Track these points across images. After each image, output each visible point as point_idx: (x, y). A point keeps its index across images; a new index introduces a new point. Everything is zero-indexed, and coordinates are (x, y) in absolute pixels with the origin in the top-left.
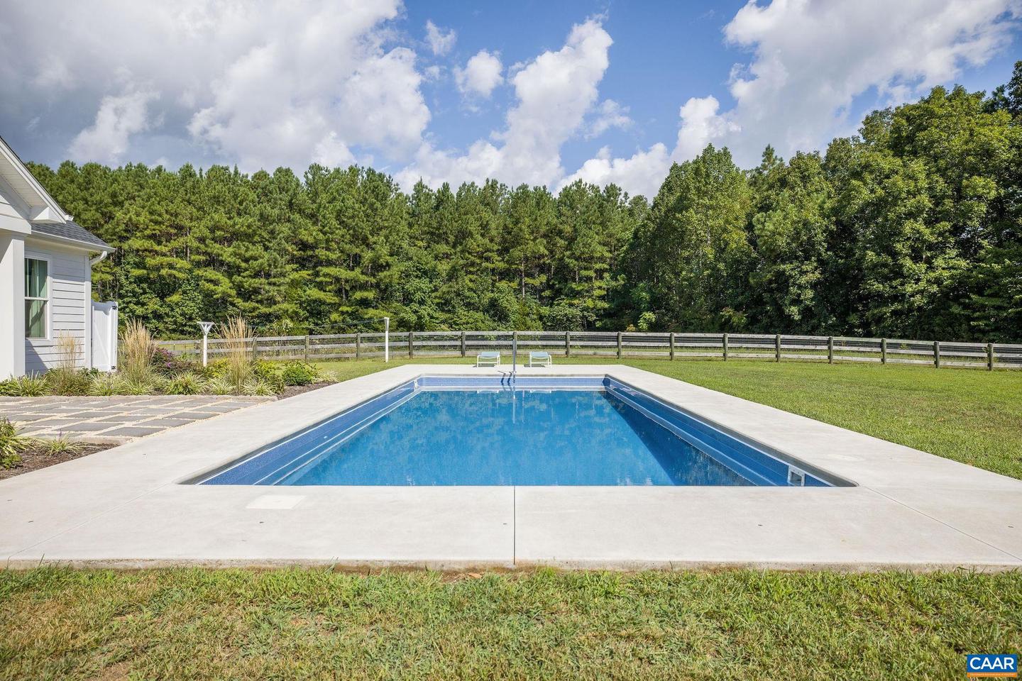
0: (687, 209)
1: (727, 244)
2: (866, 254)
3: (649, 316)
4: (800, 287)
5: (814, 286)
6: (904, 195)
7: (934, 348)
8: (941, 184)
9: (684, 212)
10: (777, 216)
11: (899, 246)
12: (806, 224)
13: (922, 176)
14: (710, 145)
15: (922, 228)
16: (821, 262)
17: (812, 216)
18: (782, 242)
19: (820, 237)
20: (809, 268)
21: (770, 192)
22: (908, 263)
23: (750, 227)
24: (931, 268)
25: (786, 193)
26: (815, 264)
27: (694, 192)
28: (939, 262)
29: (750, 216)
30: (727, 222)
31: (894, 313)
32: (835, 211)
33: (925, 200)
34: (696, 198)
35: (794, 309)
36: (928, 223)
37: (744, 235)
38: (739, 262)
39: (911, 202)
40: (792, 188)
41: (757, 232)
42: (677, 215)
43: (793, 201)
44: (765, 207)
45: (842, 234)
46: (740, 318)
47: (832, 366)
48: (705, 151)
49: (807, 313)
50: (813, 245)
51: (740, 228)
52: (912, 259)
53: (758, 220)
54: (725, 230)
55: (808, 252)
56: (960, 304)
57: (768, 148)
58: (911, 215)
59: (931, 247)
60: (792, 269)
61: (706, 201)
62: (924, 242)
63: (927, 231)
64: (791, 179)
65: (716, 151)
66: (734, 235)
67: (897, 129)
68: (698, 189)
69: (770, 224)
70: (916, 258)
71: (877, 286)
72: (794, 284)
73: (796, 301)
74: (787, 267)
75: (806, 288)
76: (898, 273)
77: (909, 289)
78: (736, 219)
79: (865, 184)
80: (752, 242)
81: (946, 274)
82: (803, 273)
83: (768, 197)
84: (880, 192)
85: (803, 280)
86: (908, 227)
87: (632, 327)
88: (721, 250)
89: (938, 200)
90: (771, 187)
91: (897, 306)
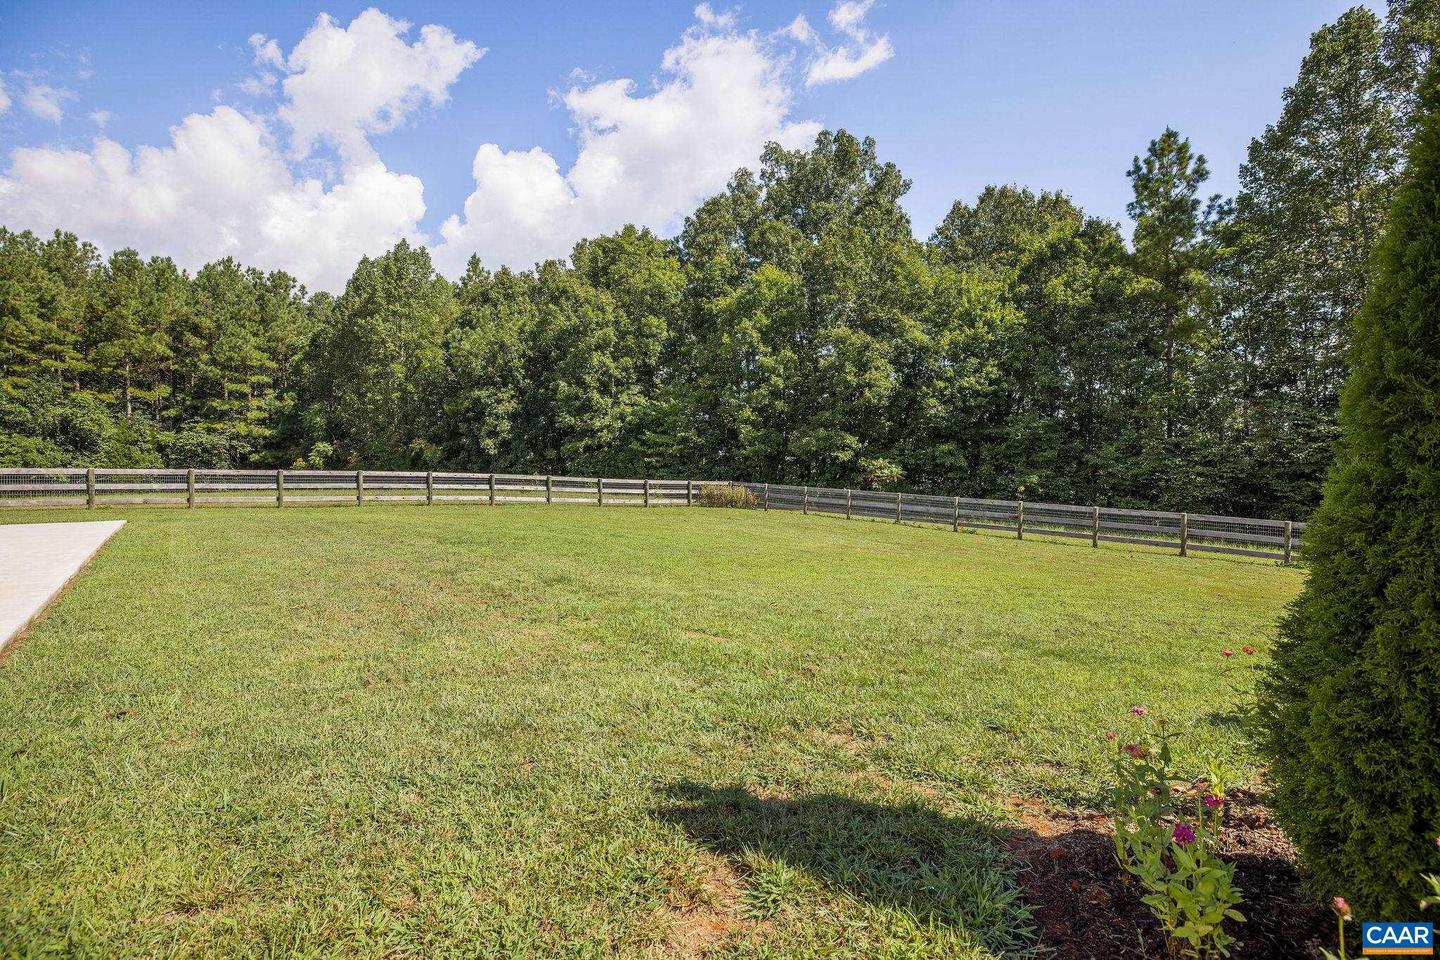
0: (371, 314)
1: (420, 362)
2: (558, 385)
3: (324, 447)
4: (498, 417)
5: (512, 417)
6: (593, 326)
7: (598, 484)
8: (625, 320)
9: (369, 318)
10: (475, 335)
11: (588, 378)
12: (502, 346)
13: (609, 309)
14: (404, 240)
15: (609, 361)
16: (522, 392)
17: (510, 338)
18: (477, 365)
19: (517, 363)
20: (506, 396)
21: (471, 306)
22: (596, 396)
23: (446, 344)
24: (616, 403)
25: (487, 309)
26: (512, 392)
27: (381, 294)
28: (624, 397)
29: (448, 331)
30: (422, 336)
31: (588, 448)
32: (534, 336)
33: (610, 331)
34: (384, 302)
35: (490, 442)
36: (615, 359)
37: (441, 352)
38: (434, 384)
39: (599, 333)
40: (495, 306)
41: (452, 351)
42: (359, 320)
43: (494, 320)
44: (466, 322)
45: (541, 364)
46: (433, 452)
47: (431, 508)
48: (398, 247)
49: (503, 447)
50: (510, 371)
51: (435, 345)
52: (599, 391)
53: (454, 337)
54: (418, 346)
55: (507, 377)
56: (638, 440)
57: (474, 257)
58: (599, 347)
59: (618, 383)
60: (488, 397)
61: (397, 307)
62: (610, 376)
63: (613, 365)
64: (493, 295)
65: (411, 249)
66: (428, 352)
67: (594, 260)
68: (388, 293)
69: (467, 342)
70: (604, 390)
71: (569, 420)
72: (490, 414)
73: (493, 434)
74: (482, 393)
75: (503, 418)
76: (587, 407)
77: (597, 424)
78: (433, 334)
79: (562, 310)
80: (448, 362)
81: (629, 410)
82: (499, 402)
83: (469, 312)
84: (575, 320)
85: (500, 409)
86: (596, 358)
87: (300, 462)
88: (413, 370)
89: (622, 335)
90: (473, 300)
91: (587, 441)
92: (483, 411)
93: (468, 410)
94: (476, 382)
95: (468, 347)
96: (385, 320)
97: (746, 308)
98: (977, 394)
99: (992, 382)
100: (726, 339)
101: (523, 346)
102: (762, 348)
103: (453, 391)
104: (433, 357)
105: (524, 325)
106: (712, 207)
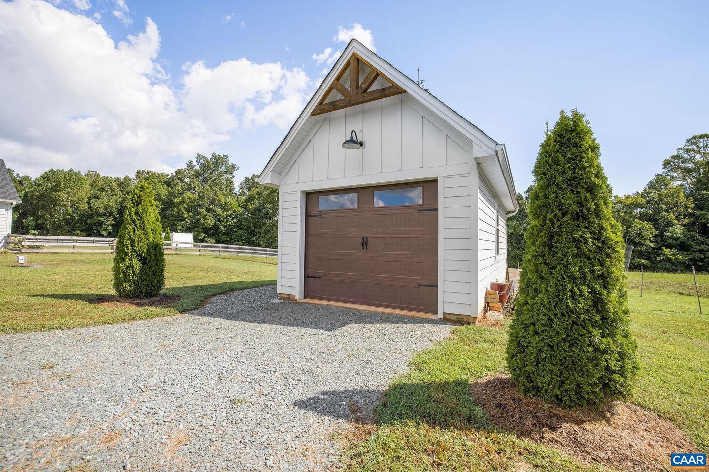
92: (102, 223)
94: (100, 215)
95: (97, 205)
96: (64, 193)
97: (182, 203)
98: (231, 225)
99: (235, 223)
100: (176, 210)
101: (117, 206)
102: (184, 213)
103: (90, 217)
104: (83, 206)
105: (117, 199)
106: (179, 172)
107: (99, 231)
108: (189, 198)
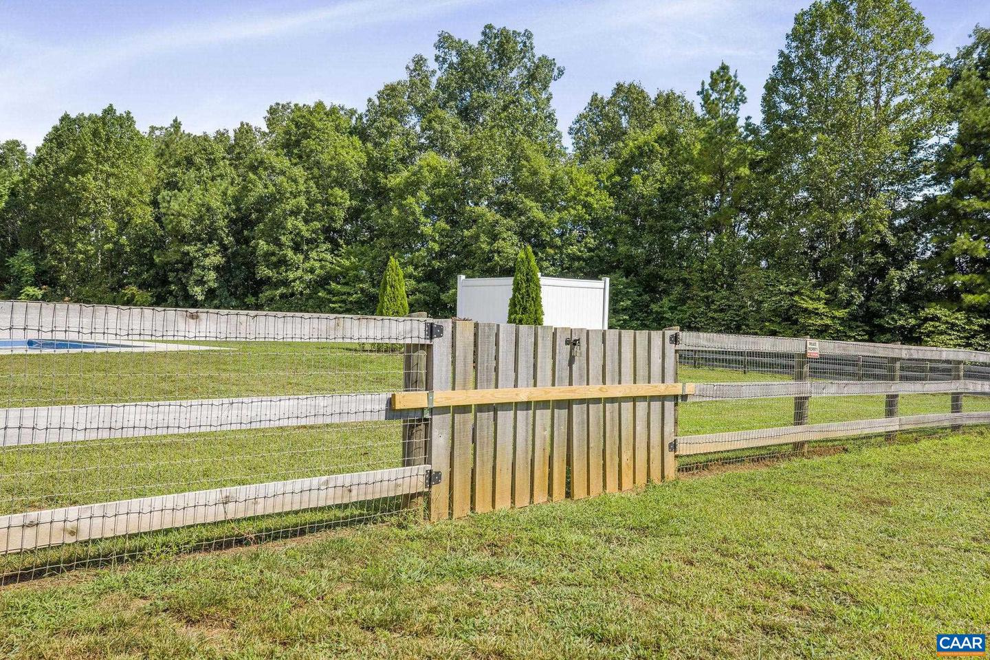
0: (83, 173)
1: (130, 218)
2: (258, 244)
3: (33, 292)
4: (204, 268)
5: (217, 268)
6: (288, 195)
8: (314, 190)
9: (80, 176)
10: (183, 196)
11: (283, 239)
12: (209, 209)
13: (301, 181)
14: (111, 105)
15: (301, 225)
16: (224, 248)
17: (215, 202)
18: (186, 225)
19: (222, 223)
20: (211, 251)
21: (176, 170)
22: (290, 253)
23: (155, 203)
24: (307, 258)
25: (192, 173)
26: (218, 248)
27: (91, 155)
28: (313, 254)
29: (157, 191)
30: (130, 194)
31: (282, 296)
32: (237, 200)
33: (302, 200)
34: (94, 162)
35: (198, 289)
36: (306, 221)
37: (149, 209)
38: (144, 238)
39: (293, 202)
40: (199, 169)
41: (163, 210)
42: (71, 178)
43: (198, 183)
44: (172, 185)
45: (242, 224)
46: (144, 297)
48: (105, 111)
49: (211, 294)
50: (215, 230)
51: (144, 203)
52: (293, 248)
53: (164, 198)
54: (128, 203)
55: (212, 236)
56: (325, 289)
57: (175, 120)
58: (294, 213)
59: (309, 241)
60: (197, 251)
61: (107, 167)
62: (302, 237)
63: (304, 228)
64: (197, 160)
65: (118, 114)
66: (139, 210)
68: (98, 154)
69: (176, 203)
70: (297, 248)
71: (267, 272)
72: (198, 266)
73: (201, 282)
74: (191, 249)
75: (209, 270)
76: (283, 262)
77: (291, 276)
78: (141, 192)
79: (260, 178)
80: (158, 219)
81: (317, 265)
82: (206, 256)
83: (175, 175)
84: (272, 189)
85: (207, 262)
86: (290, 223)
88: (123, 225)
89: (311, 203)
90: (178, 164)
91: (282, 290)
92: (191, 263)
93: (178, 261)
94: (184, 239)
95: (177, 207)
96: (95, 179)
97: (412, 186)
98: (579, 259)
99: (590, 250)
100: (395, 211)
101: (227, 210)
102: (423, 219)
103: (160, 245)
104: (143, 214)
105: (227, 189)
106: (390, 92)
107: (184, 288)
108: (432, 169)
